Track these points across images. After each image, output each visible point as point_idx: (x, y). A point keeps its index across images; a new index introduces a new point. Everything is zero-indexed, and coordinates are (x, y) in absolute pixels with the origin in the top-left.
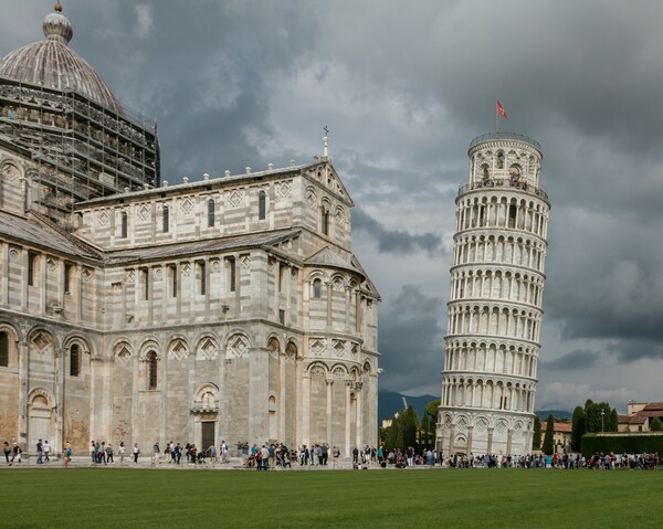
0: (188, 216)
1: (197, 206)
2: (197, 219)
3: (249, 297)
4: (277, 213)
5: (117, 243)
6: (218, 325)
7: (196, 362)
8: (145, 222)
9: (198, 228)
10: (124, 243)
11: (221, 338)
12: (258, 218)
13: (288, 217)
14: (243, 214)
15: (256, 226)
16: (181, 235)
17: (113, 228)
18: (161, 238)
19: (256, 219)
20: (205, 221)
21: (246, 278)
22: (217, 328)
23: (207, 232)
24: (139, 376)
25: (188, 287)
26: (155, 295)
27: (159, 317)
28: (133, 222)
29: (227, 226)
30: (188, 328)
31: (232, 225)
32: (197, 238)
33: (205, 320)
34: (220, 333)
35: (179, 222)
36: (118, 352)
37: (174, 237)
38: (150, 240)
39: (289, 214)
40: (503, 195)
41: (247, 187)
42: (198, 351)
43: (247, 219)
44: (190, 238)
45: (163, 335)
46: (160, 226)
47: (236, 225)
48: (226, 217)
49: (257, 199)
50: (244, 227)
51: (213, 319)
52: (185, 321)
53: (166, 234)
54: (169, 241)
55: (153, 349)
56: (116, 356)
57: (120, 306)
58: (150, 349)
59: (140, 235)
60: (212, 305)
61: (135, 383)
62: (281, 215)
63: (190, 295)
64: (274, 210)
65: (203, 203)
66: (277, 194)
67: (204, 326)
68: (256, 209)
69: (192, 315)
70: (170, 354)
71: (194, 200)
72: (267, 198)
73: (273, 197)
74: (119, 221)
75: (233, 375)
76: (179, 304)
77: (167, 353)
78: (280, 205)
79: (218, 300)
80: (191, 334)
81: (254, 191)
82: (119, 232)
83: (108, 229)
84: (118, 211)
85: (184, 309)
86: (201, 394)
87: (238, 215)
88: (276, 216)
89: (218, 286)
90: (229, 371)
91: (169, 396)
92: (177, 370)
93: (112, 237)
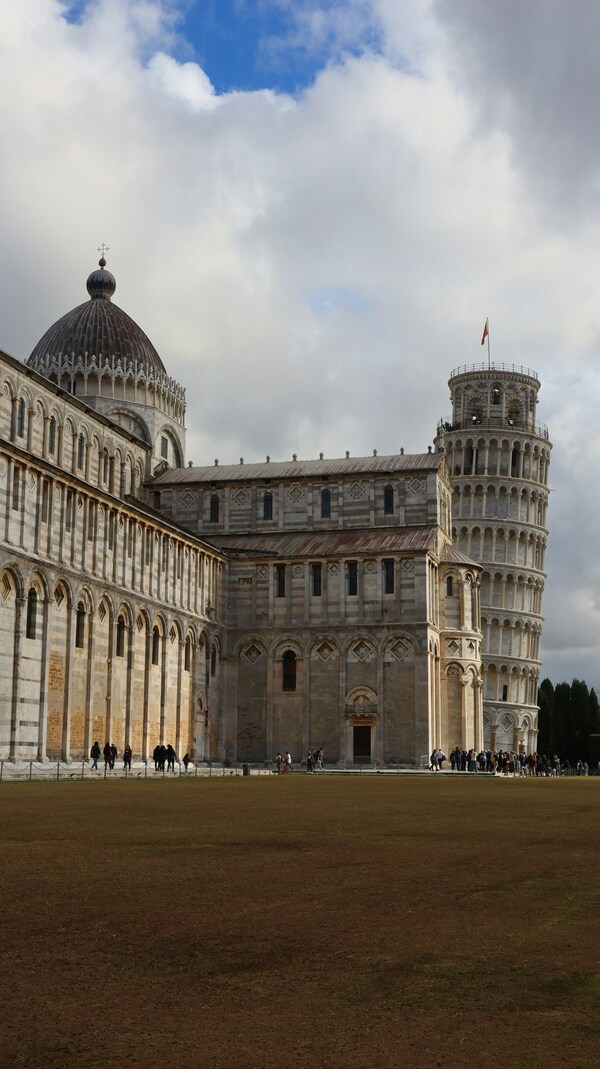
0: (297, 505)
1: (310, 495)
2: (310, 508)
3: (413, 601)
4: (408, 508)
5: (204, 528)
6: (377, 627)
7: (347, 663)
8: (243, 507)
9: (310, 518)
10: (215, 528)
11: (379, 640)
12: (383, 512)
13: (421, 514)
14: (366, 507)
15: (383, 521)
16: (289, 524)
17: (202, 511)
18: (263, 525)
19: (381, 513)
20: (318, 511)
21: (409, 582)
22: (374, 631)
23: (322, 523)
24: (274, 676)
25: (337, 586)
26: (294, 593)
27: (299, 616)
28: (226, 507)
29: (346, 518)
30: (338, 629)
31: (352, 518)
32: (311, 529)
33: (359, 621)
34: (379, 635)
35: (287, 510)
36: (245, 650)
37: (281, 524)
38: (249, 526)
39: (422, 511)
40: (504, 438)
41: (372, 480)
42: (349, 653)
43: (372, 512)
44: (300, 527)
45: (306, 635)
46: (261, 513)
47: (358, 517)
48: (345, 509)
49: (381, 493)
50: (368, 520)
51: (369, 621)
52: (333, 621)
53: (270, 521)
54: (273, 530)
55: (291, 649)
56: (242, 654)
57: (248, 602)
58: (286, 649)
59: (235, 521)
60: (366, 606)
61: (269, 684)
62: (413, 511)
63: (338, 595)
64: (405, 506)
65: (316, 492)
66: (407, 490)
67: (359, 628)
68: (381, 503)
69: (343, 616)
70: (313, 654)
71: (306, 489)
72: (396, 493)
73: (403, 493)
74: (207, 504)
75: (393, 678)
76: (326, 604)
77: (310, 653)
78: (411, 500)
79: (373, 602)
80: (342, 635)
81: (379, 485)
82: (207, 516)
83: (194, 512)
84: (207, 493)
85: (332, 609)
86: (354, 697)
87: (361, 507)
88: (406, 511)
89: (373, 587)
90: (388, 674)
91: (312, 698)
92: (322, 671)
93: (200, 521)
